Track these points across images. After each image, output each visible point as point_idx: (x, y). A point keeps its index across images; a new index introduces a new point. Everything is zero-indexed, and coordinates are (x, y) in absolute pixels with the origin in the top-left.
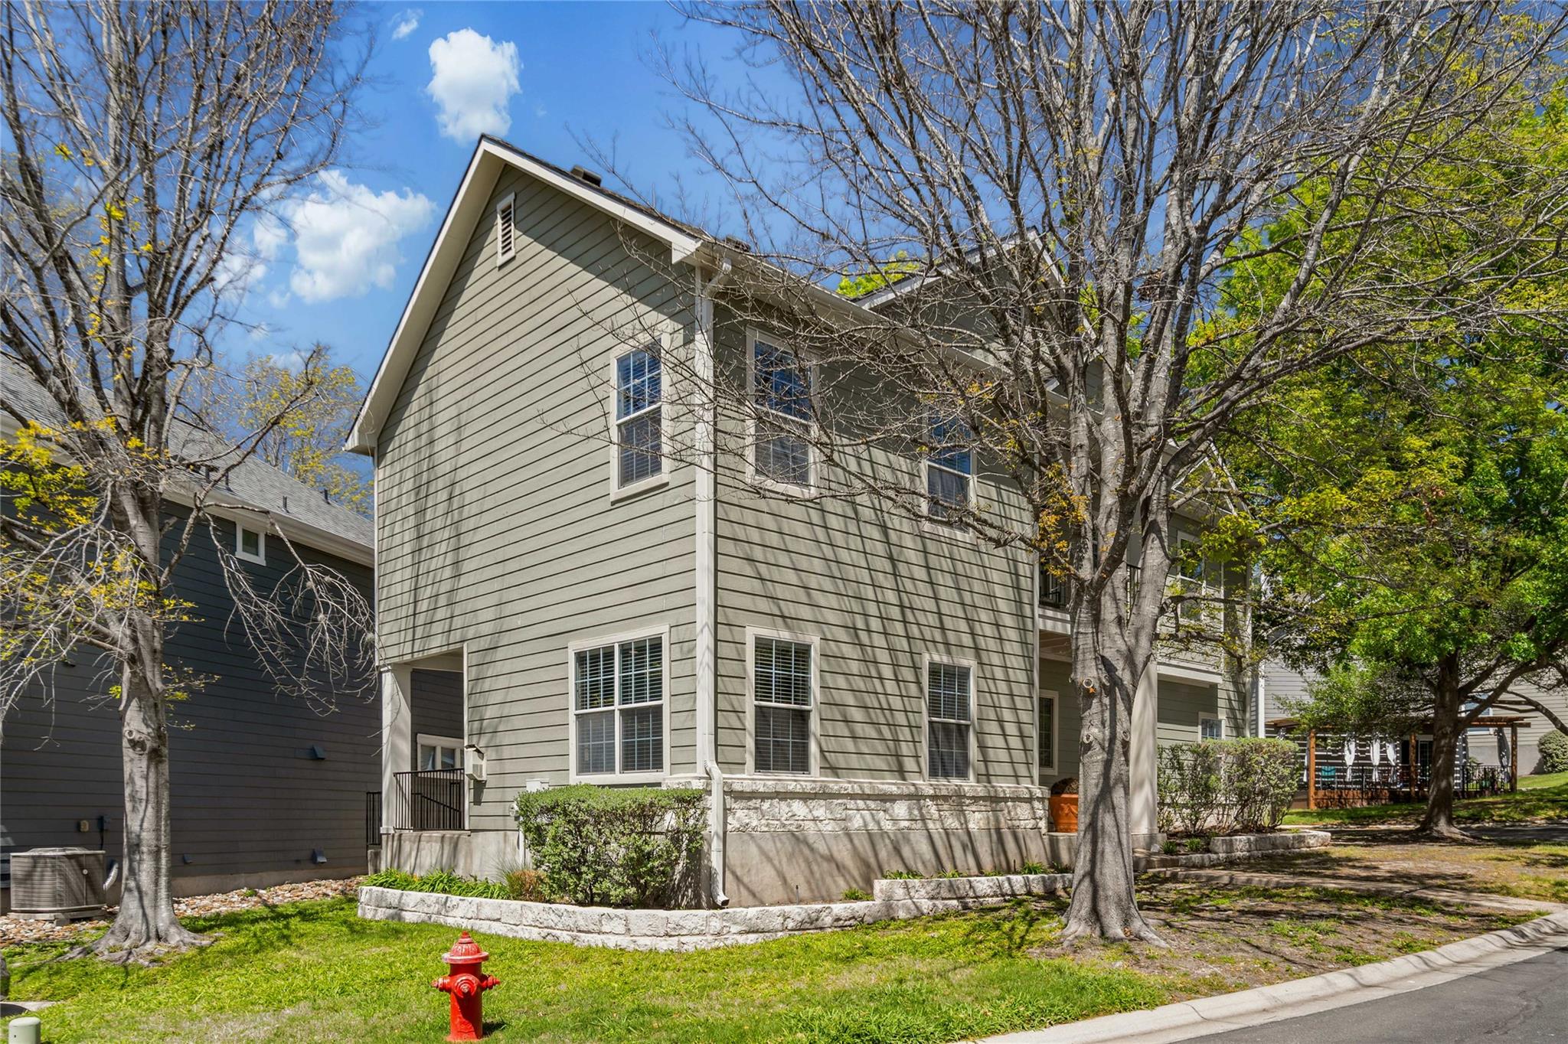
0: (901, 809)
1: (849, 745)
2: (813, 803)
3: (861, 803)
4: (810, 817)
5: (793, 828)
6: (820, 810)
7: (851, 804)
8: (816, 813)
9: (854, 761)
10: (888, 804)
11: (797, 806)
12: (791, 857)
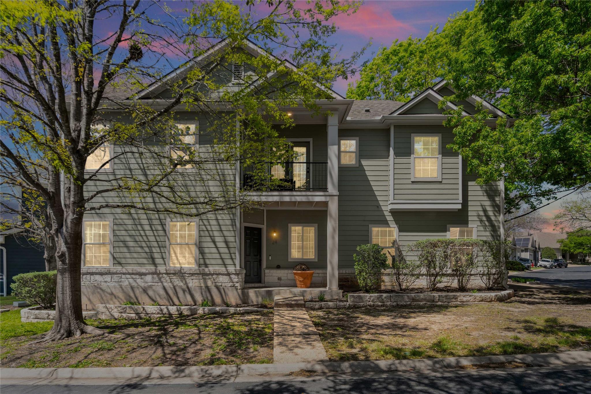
0: (149, 278)
1: (128, 255)
2: (104, 276)
3: (128, 276)
4: (103, 281)
5: (96, 285)
6: (108, 278)
7: (123, 276)
8: (106, 280)
9: (130, 261)
10: (143, 277)
11: (98, 277)
12: (93, 293)
